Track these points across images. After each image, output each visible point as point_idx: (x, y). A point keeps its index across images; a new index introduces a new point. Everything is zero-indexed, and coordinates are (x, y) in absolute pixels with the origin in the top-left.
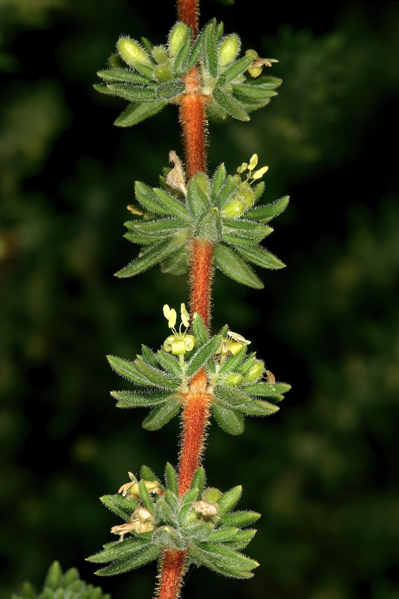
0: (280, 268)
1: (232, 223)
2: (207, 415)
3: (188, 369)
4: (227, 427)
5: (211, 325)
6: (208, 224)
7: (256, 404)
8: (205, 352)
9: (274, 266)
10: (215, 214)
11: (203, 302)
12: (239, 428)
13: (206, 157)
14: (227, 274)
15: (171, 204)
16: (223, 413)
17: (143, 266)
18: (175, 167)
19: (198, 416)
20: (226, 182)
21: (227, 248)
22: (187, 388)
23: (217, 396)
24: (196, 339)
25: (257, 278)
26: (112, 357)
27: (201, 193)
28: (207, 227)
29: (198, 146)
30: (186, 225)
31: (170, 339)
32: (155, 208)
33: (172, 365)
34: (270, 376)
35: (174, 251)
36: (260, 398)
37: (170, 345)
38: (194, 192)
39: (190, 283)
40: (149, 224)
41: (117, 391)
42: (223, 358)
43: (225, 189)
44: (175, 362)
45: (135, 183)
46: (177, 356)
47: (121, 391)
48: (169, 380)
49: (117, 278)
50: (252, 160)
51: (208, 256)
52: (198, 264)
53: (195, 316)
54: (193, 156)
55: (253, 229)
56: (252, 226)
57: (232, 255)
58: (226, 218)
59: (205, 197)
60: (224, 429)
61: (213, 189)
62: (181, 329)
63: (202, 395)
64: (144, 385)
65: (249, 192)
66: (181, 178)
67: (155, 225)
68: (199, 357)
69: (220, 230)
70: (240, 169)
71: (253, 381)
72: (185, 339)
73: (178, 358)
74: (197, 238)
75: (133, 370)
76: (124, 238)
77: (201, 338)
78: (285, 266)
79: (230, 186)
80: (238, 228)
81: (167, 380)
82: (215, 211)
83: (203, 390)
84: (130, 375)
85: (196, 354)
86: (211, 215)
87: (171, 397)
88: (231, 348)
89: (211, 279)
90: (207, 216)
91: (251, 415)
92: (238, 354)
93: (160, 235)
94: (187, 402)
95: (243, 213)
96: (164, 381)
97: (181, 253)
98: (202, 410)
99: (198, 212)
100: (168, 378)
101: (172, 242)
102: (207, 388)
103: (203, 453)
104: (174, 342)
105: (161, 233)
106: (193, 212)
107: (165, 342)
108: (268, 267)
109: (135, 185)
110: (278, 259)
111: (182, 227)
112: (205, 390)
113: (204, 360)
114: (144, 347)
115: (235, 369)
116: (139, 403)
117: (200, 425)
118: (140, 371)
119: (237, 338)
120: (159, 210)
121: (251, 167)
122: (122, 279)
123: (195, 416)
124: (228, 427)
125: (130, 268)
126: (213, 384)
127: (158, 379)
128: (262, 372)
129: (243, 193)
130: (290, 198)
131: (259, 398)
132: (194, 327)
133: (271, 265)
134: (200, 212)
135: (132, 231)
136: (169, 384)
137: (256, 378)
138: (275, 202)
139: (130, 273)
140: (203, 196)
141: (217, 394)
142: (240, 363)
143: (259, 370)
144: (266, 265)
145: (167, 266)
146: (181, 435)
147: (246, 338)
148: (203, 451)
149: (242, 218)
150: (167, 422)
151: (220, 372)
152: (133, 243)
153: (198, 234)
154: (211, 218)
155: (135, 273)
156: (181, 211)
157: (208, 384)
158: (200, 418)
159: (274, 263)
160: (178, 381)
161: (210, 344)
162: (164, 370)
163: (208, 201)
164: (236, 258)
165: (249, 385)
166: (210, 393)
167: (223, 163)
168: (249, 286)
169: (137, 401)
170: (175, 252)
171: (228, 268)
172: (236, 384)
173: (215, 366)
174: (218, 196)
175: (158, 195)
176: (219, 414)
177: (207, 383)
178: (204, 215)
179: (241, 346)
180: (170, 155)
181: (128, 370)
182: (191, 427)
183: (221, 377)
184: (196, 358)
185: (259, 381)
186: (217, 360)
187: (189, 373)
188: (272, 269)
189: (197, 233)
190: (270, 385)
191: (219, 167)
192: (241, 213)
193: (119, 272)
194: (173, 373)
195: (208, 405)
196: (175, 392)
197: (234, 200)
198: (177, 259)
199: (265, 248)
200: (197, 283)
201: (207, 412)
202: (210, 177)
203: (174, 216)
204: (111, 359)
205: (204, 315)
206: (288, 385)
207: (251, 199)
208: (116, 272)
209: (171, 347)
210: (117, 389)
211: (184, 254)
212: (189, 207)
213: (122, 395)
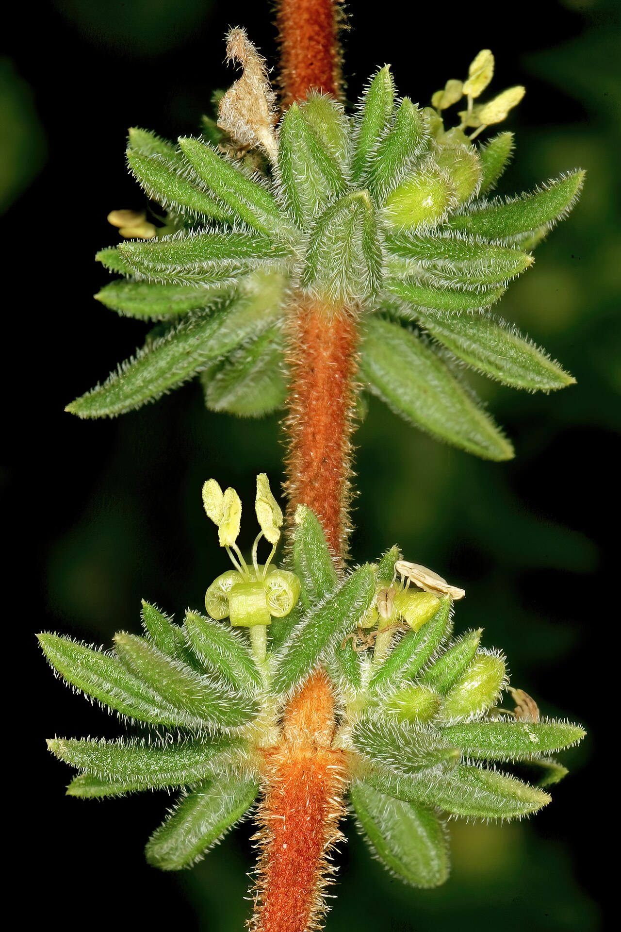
0: (556, 385)
1: (412, 244)
2: (336, 811)
3: (278, 670)
4: (398, 862)
5: (350, 552)
6: (340, 244)
7: (481, 781)
8: (328, 618)
9: (538, 379)
10: (362, 213)
11: (327, 481)
12: (432, 863)
13: (339, 60)
14: (403, 411)
15: (232, 185)
16: (386, 815)
17: (151, 381)
18: (243, 78)
19: (306, 813)
20: (394, 121)
21: (402, 332)
22: (276, 731)
23: (362, 751)
24: (302, 582)
25: (493, 424)
26: (54, 637)
27: (317, 148)
28: (337, 254)
29: (317, 28)
30: (277, 249)
31: (224, 583)
32: (184, 198)
33: (232, 657)
34: (525, 707)
35: (242, 339)
36: (491, 766)
37: (224, 600)
38: (300, 145)
39: (289, 427)
40: (165, 242)
41: (68, 739)
42: (383, 641)
43: (390, 138)
44: (238, 648)
45: (128, 134)
46: (244, 631)
47: (78, 739)
48: (220, 698)
49: (74, 418)
50: (474, 67)
51: (342, 348)
52: (312, 370)
53: (301, 514)
54: (301, 57)
55: (474, 256)
56: (469, 250)
57: (416, 354)
58: (396, 229)
59: (332, 162)
60: (387, 868)
61: (358, 142)
62: (257, 552)
63: (321, 753)
64: (147, 723)
65: (465, 156)
66: (263, 108)
67: (182, 245)
68: (309, 633)
69: (376, 262)
70: (442, 97)
71: (472, 714)
72: (271, 581)
73: (248, 639)
74: (310, 290)
75: (116, 675)
76: (99, 303)
77: (316, 581)
78: (573, 380)
79: (407, 129)
80: (431, 257)
81: (213, 700)
82: (360, 201)
83: (322, 737)
84: (108, 692)
85: (301, 625)
86: (349, 217)
87: (227, 755)
88: (404, 609)
89: (351, 415)
90: (338, 220)
91: (466, 816)
92: (425, 626)
93: (198, 277)
94: (274, 771)
95: (445, 216)
96: (203, 700)
97: (265, 343)
98: (320, 796)
99: (311, 209)
100: (217, 693)
101: (237, 308)
102: (334, 733)
103: (321, 922)
104: (236, 588)
105: (202, 272)
106: (295, 208)
107: (211, 590)
108: (520, 384)
109: (128, 140)
110: (552, 360)
111: (266, 254)
112: (330, 738)
113: (324, 643)
114: (148, 609)
115: (418, 674)
116: (132, 771)
117: (312, 839)
118: (133, 666)
119: (422, 579)
120: (199, 204)
121: (473, 88)
122: (89, 421)
123: (297, 811)
124: (400, 859)
125: (113, 386)
126: (353, 717)
127: (187, 692)
128: (498, 685)
129: (446, 159)
130: (587, 175)
131: (489, 764)
132: (297, 550)
133: (531, 375)
134: (316, 208)
135: (117, 278)
136: (221, 712)
137: (480, 703)
138: (542, 188)
139: (113, 403)
140: (326, 158)
141: (362, 743)
142: (432, 654)
143: (490, 679)
144: (516, 377)
145: (224, 389)
146: (257, 869)
147: (451, 582)
148: (320, 916)
149: (441, 228)
150: (219, 840)
151: (372, 683)
152: (124, 318)
153: (312, 275)
154: (349, 224)
155: (128, 402)
156: (261, 206)
157: (338, 720)
158: (312, 818)
159: (538, 370)
160: (247, 705)
161: (342, 593)
162: (204, 671)
163: (339, 173)
164: (428, 363)
165: (461, 725)
166: (343, 746)
167: (388, 66)
168: (467, 450)
169: (125, 768)
170: (248, 343)
171: (405, 394)
172: (420, 716)
173: (359, 666)
174: (370, 162)
175: (194, 159)
176: (373, 818)
177: (336, 718)
178: (327, 215)
179: (435, 602)
180: (230, 38)
181: (100, 675)
182: (285, 846)
183: (375, 699)
184: (301, 636)
185: (490, 713)
186: (365, 647)
187: (279, 684)
188: (532, 390)
189: (309, 276)
190: (523, 724)
191: (373, 78)
192: (440, 214)
193: (80, 400)
194: (230, 680)
195: (338, 784)
196: (239, 741)
197: (420, 174)
198: (254, 362)
199: (511, 325)
200: (310, 426)
201: (335, 801)
202: (350, 111)
203: (240, 224)
204: (51, 644)
205: (331, 520)
206: (577, 725)
207: (472, 176)
208: (70, 399)
209: (228, 606)
210: (66, 734)
211: (274, 346)
212: (284, 192)
213: (83, 750)
